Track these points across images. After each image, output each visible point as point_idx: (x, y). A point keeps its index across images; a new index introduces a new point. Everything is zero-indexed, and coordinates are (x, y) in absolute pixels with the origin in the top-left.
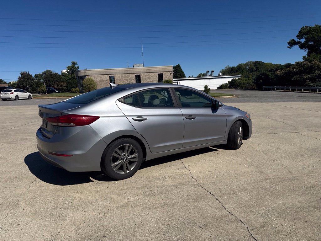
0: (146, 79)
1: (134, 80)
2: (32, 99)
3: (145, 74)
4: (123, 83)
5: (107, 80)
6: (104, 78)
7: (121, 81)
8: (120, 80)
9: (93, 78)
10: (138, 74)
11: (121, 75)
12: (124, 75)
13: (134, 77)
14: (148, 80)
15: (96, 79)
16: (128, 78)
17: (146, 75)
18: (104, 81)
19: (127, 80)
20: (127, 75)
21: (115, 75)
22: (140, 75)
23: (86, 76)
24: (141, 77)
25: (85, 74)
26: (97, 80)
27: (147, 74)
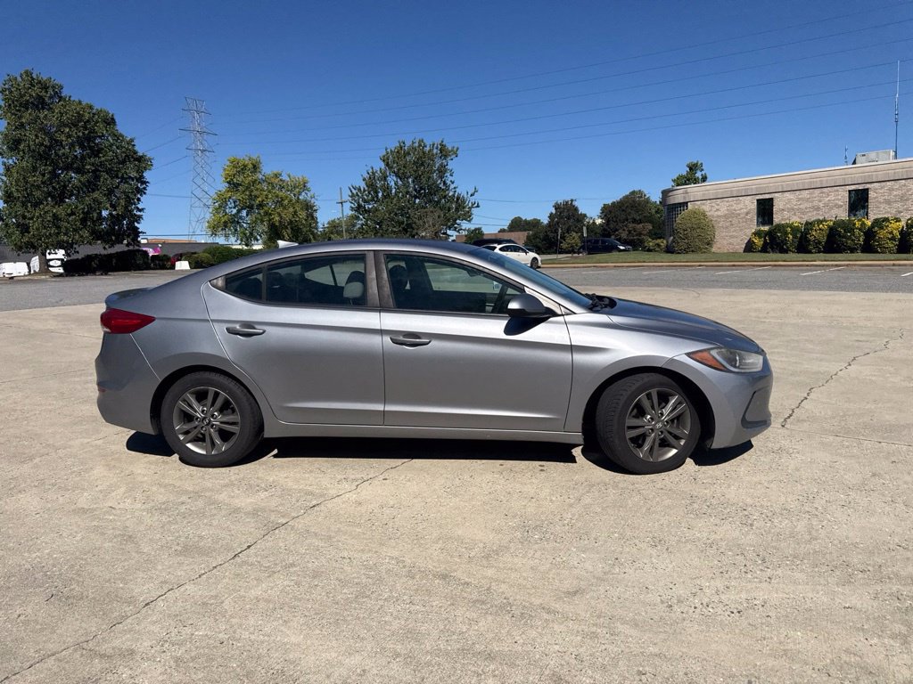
0: (888, 202)
1: (842, 206)
2: (540, 267)
3: (888, 183)
4: (801, 218)
5: (747, 214)
6: (741, 206)
7: (795, 214)
8: (793, 209)
9: (706, 207)
10: (861, 187)
11: (798, 193)
12: (807, 192)
13: (842, 197)
14: (899, 205)
15: (714, 210)
16: (820, 201)
17: (891, 190)
18: (739, 215)
19: (818, 209)
20: (817, 191)
21: (776, 195)
22: (867, 189)
23: (687, 203)
24: (872, 195)
25: (685, 198)
26: (719, 213)
27: (897, 185)
